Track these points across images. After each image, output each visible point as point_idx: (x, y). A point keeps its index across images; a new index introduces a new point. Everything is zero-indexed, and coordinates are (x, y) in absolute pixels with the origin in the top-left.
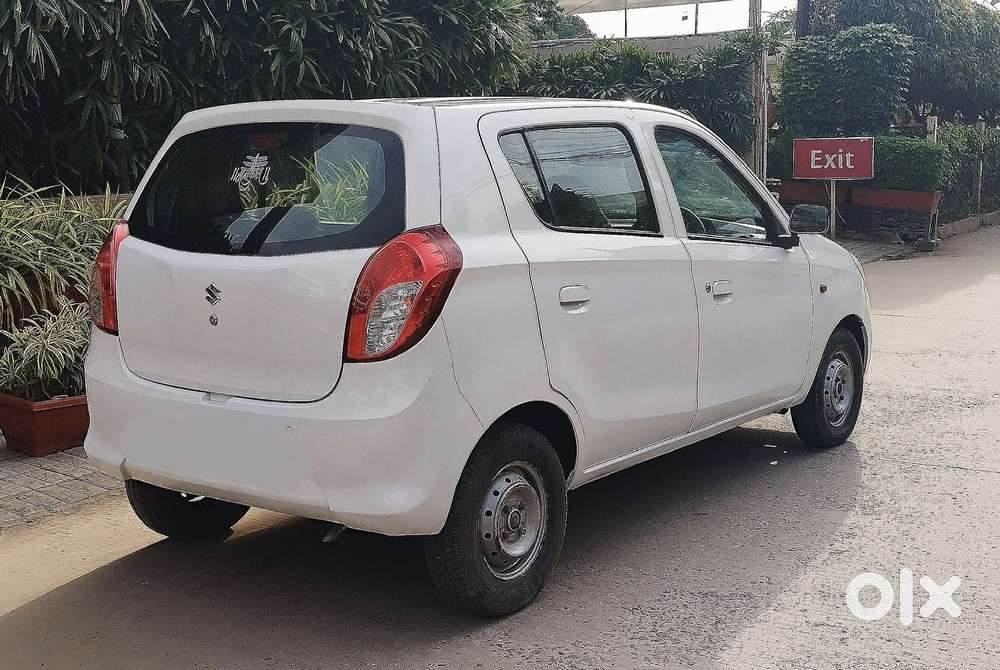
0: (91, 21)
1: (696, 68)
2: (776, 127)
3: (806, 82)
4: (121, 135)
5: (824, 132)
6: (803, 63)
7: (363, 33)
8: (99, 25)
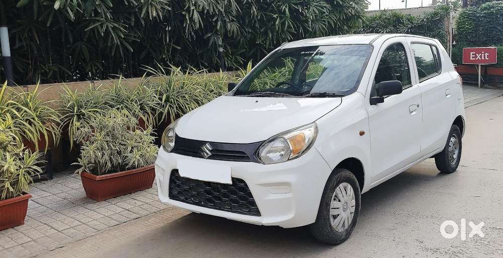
0: (215, 7)
1: (423, 21)
2: (454, 43)
3: (467, 25)
4: (221, 50)
5: (475, 45)
6: (467, 18)
7: (308, 9)
8: (217, 7)
